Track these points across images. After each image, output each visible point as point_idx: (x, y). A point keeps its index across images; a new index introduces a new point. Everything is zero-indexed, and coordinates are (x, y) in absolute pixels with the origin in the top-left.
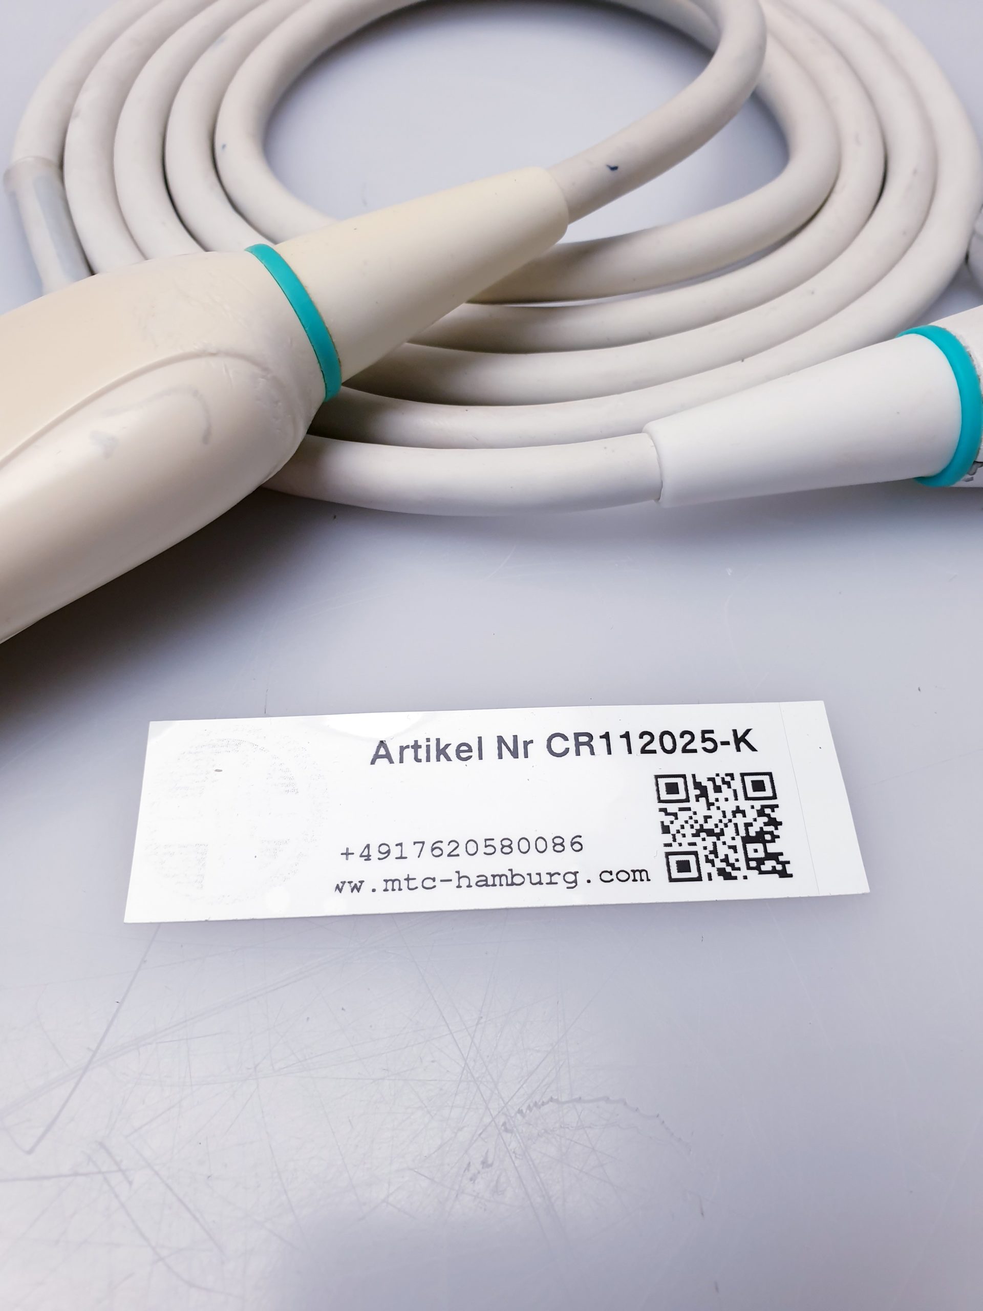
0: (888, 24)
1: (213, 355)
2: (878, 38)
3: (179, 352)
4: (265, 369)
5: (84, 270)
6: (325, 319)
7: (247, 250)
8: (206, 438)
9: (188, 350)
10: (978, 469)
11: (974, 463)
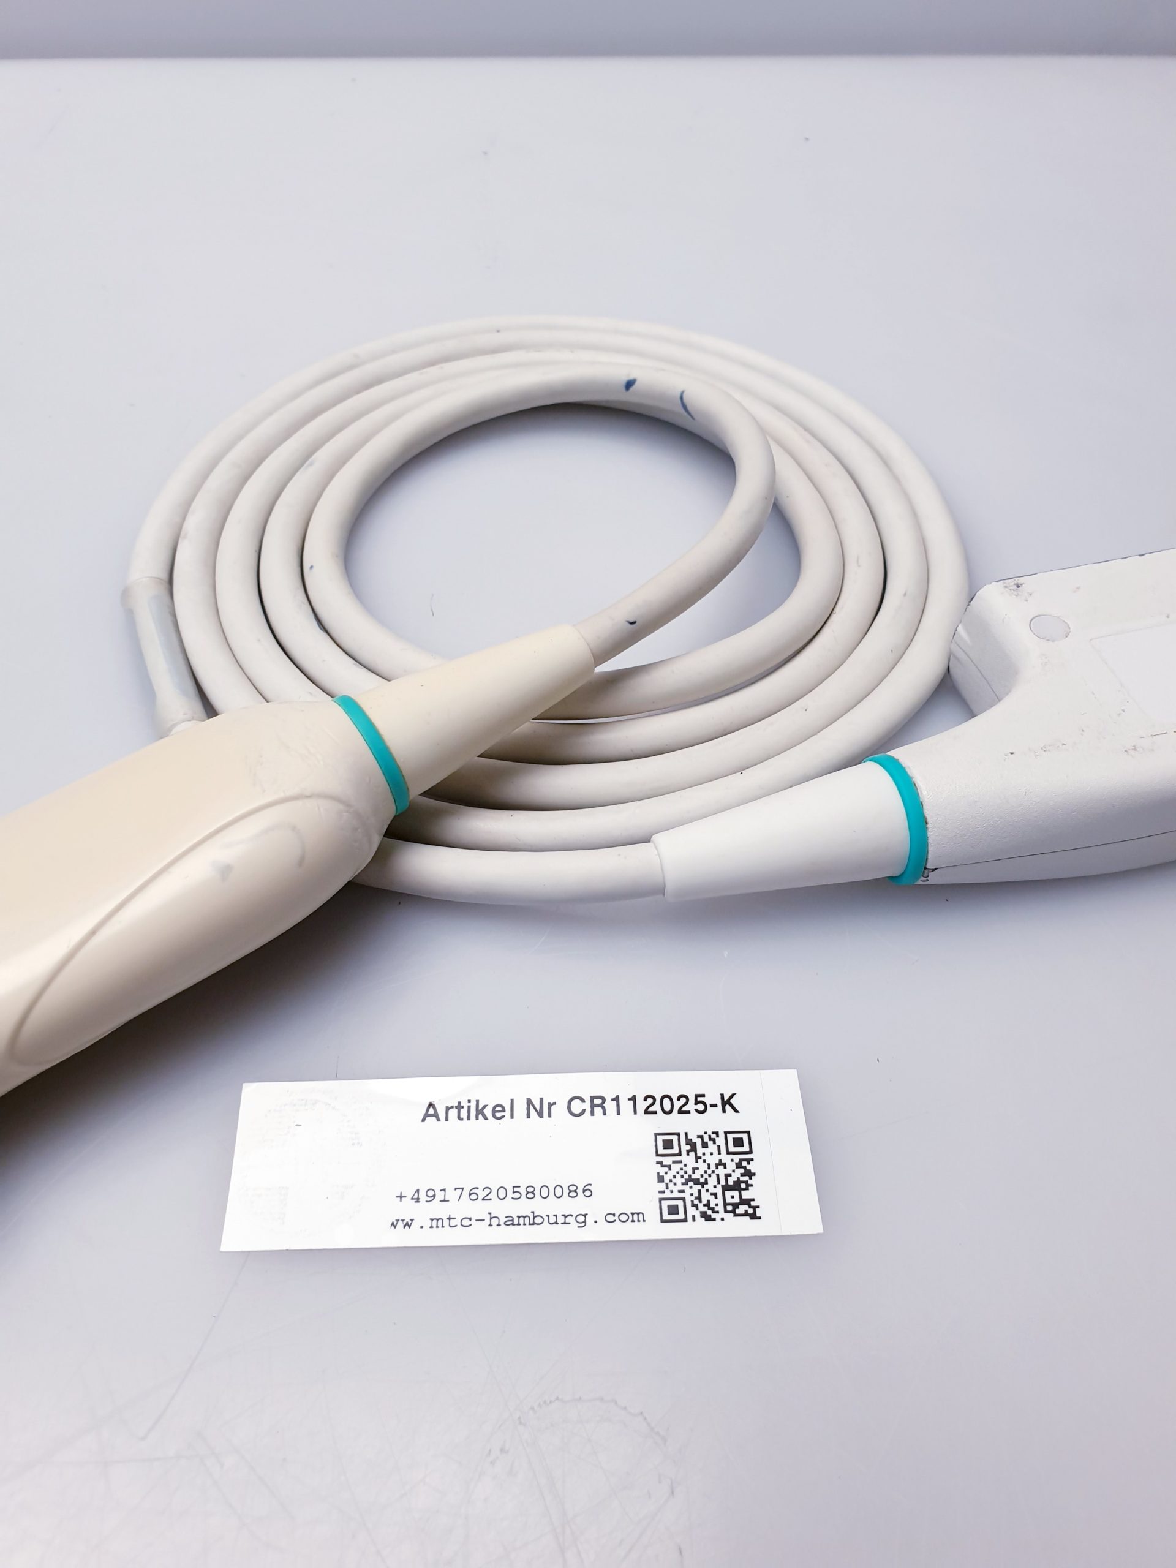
3: (282, 795)
9: (288, 794)
10: (930, 874)
11: (925, 868)
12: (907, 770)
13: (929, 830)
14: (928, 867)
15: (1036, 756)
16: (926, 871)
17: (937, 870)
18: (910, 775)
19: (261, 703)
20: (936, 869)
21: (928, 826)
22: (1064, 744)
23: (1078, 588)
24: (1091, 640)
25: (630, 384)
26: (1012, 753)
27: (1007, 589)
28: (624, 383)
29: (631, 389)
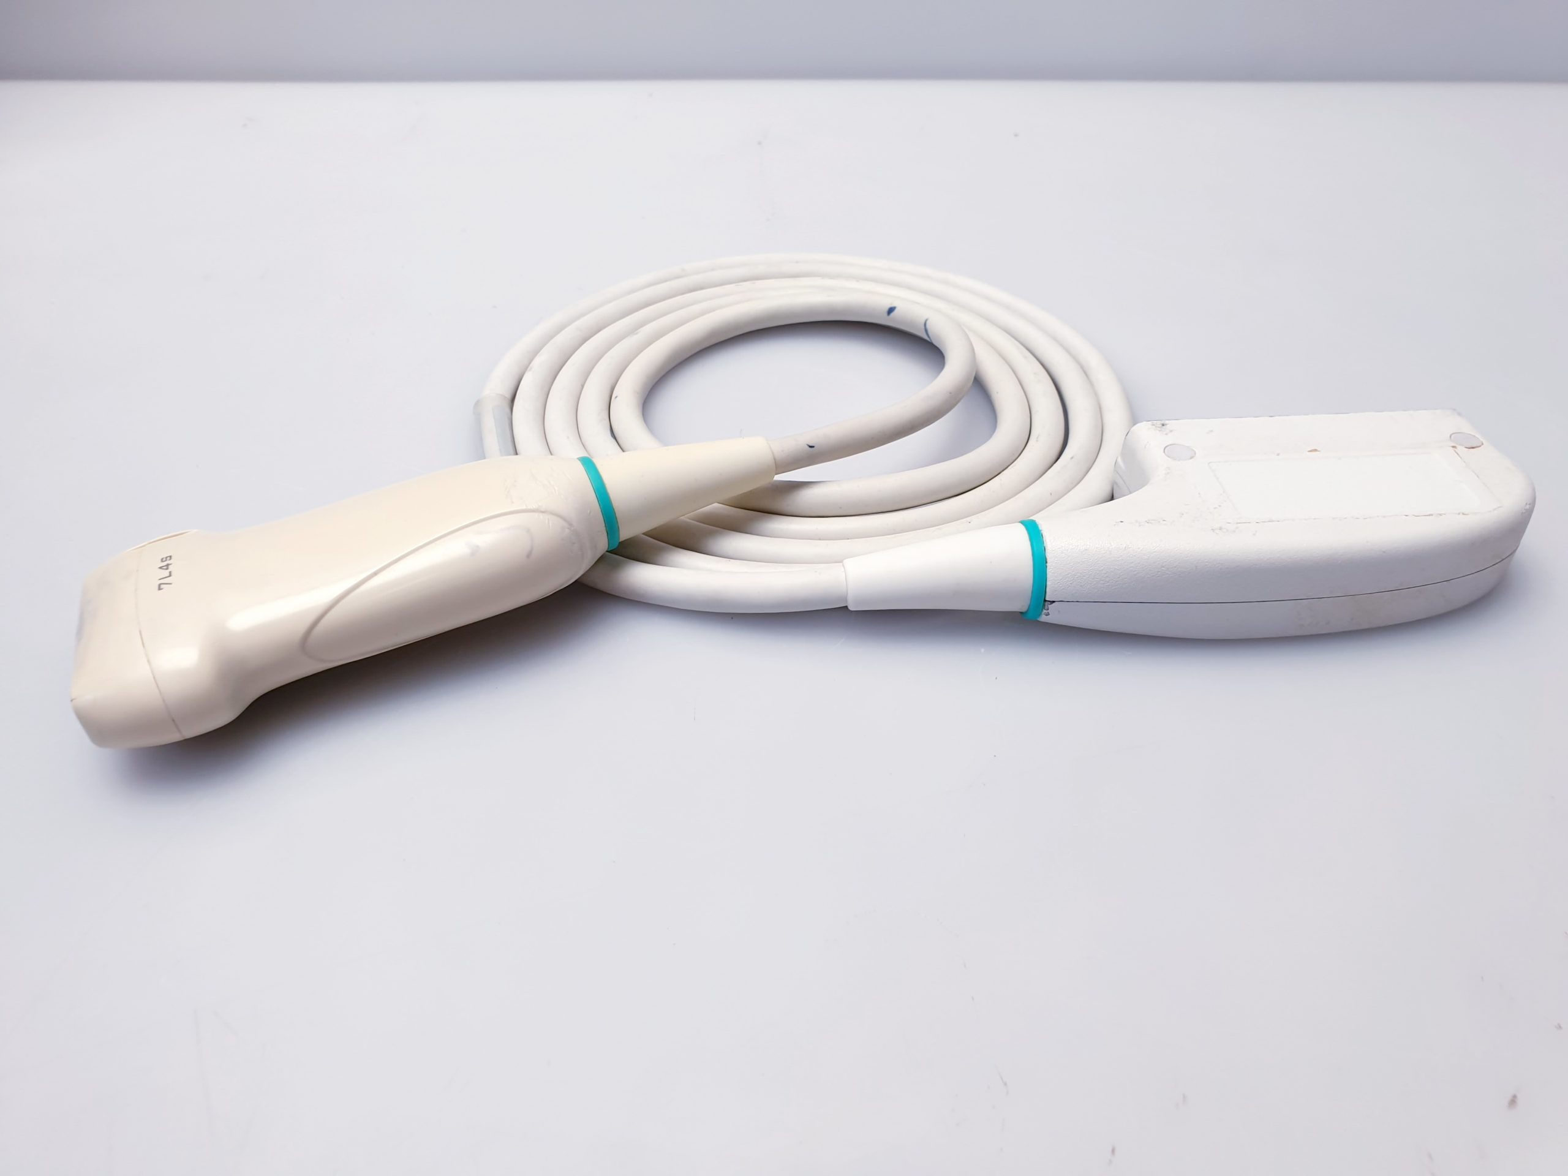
0: (1093, 360)
1: (543, 512)
2: (1085, 371)
3: (524, 507)
4: (571, 525)
5: (511, 450)
6: (613, 502)
7: (578, 458)
8: (529, 555)
9: (530, 507)
10: (1049, 606)
11: (1045, 601)
12: (1040, 526)
13: (1048, 568)
14: (1047, 599)
15: (1140, 526)
16: (1046, 603)
17: (1054, 604)
18: (1040, 529)
19: (510, 455)
20: (1054, 602)
21: (1048, 564)
22: (1164, 520)
23: (1212, 431)
24: (1210, 463)
25: (891, 310)
26: (1122, 522)
27: (1154, 427)
28: (887, 309)
29: (892, 315)
